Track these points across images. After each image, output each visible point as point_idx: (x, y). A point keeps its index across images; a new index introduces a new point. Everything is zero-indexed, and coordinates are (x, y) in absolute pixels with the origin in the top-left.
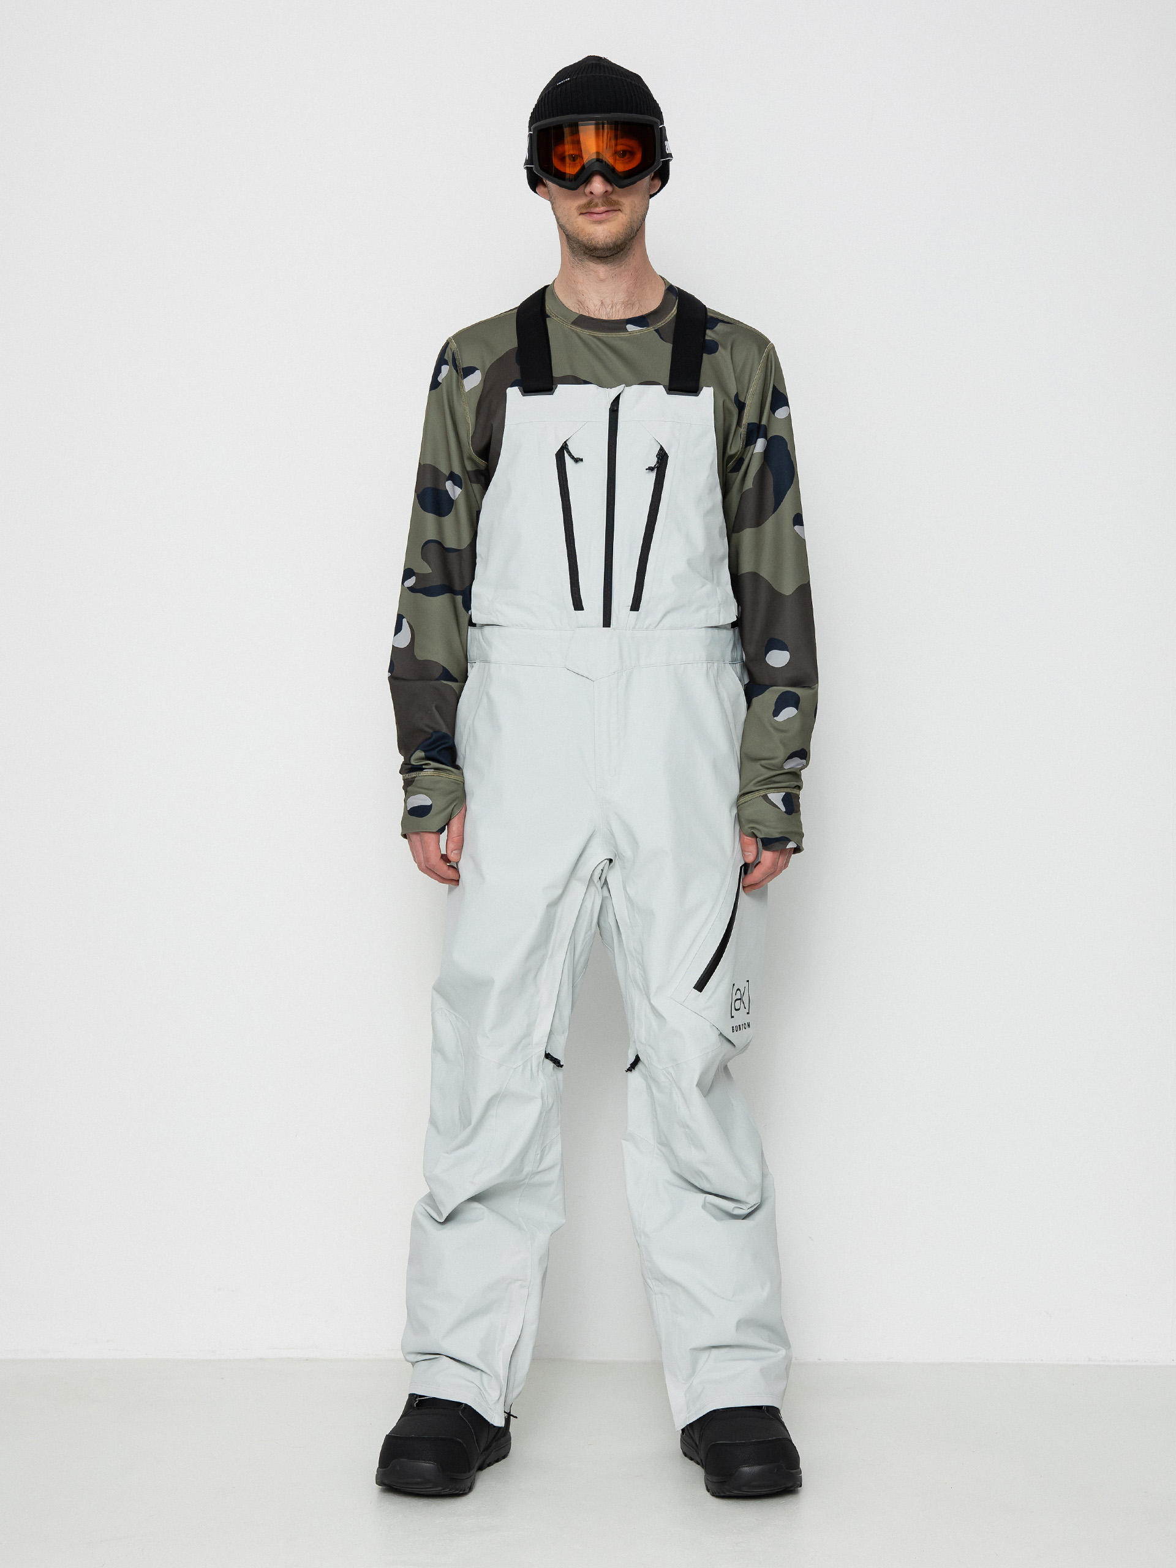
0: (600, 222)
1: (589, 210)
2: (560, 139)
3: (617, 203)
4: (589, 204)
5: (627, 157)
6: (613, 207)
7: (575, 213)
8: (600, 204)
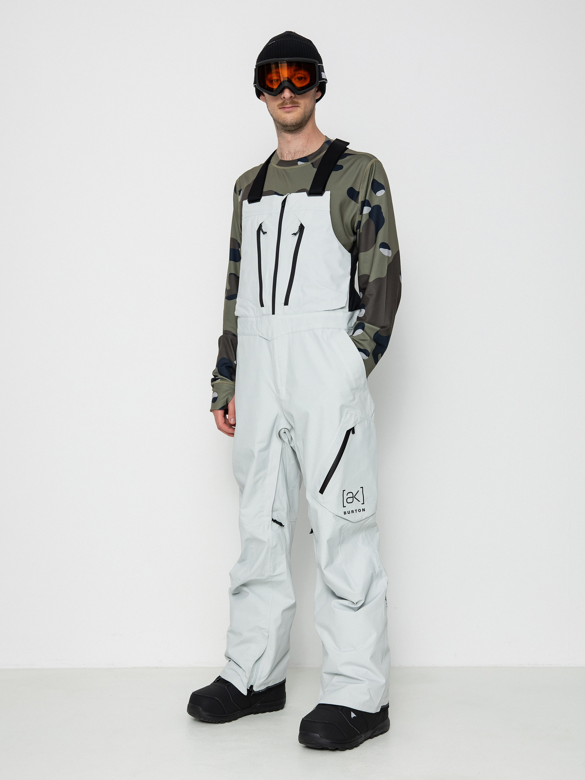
0: (289, 112)
1: (283, 107)
2: (269, 71)
3: (297, 103)
4: (283, 103)
5: (303, 80)
6: (295, 105)
7: (276, 108)
8: (288, 103)
